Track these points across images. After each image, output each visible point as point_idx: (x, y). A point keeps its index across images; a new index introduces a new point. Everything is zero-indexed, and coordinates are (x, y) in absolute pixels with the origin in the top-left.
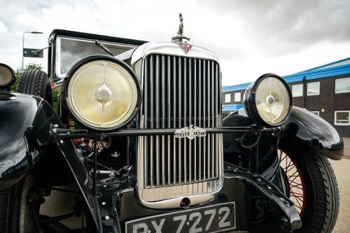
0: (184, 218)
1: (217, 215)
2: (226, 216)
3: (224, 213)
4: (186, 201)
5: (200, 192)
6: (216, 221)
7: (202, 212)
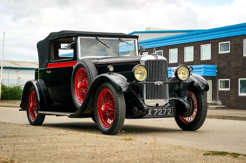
0: (157, 110)
1: (167, 111)
2: (170, 112)
3: (169, 110)
4: (157, 105)
5: (162, 102)
6: (167, 113)
7: (162, 109)
